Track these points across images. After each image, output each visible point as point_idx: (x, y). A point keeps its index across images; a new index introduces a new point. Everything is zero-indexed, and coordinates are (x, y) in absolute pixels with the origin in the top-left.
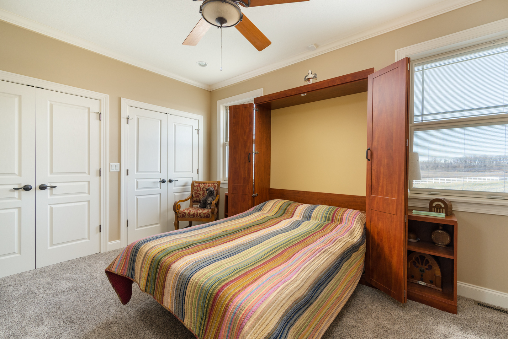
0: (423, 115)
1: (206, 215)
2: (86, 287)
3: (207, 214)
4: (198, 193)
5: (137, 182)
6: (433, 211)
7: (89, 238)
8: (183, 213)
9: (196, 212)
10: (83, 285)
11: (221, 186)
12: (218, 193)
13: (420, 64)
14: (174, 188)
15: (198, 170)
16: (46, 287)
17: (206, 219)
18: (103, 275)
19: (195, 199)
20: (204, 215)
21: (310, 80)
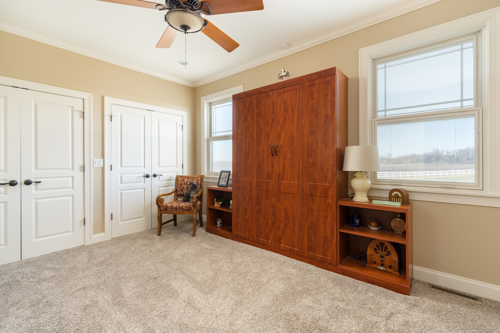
0: (385, 110)
1: (187, 208)
2: (68, 276)
3: (189, 207)
4: (182, 187)
5: (121, 177)
6: (392, 200)
7: (73, 231)
8: (166, 206)
9: (178, 205)
10: (65, 273)
11: (205, 180)
12: (201, 187)
13: (382, 62)
14: (158, 183)
15: (183, 164)
16: (30, 276)
17: (188, 212)
18: (84, 265)
19: (179, 193)
20: (186, 208)
21: (283, 78)
